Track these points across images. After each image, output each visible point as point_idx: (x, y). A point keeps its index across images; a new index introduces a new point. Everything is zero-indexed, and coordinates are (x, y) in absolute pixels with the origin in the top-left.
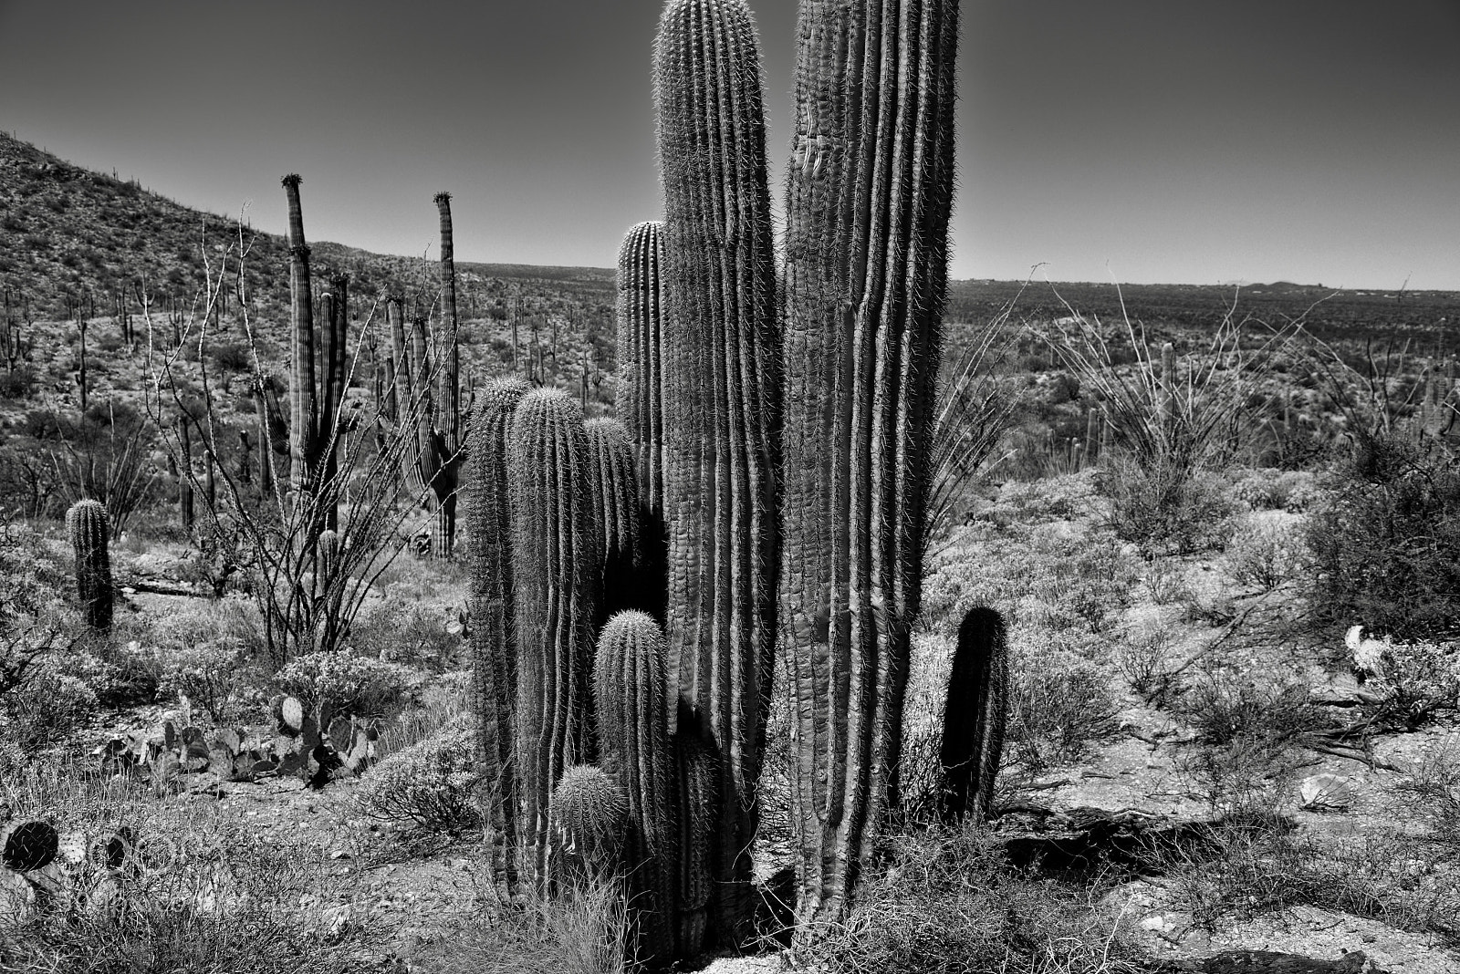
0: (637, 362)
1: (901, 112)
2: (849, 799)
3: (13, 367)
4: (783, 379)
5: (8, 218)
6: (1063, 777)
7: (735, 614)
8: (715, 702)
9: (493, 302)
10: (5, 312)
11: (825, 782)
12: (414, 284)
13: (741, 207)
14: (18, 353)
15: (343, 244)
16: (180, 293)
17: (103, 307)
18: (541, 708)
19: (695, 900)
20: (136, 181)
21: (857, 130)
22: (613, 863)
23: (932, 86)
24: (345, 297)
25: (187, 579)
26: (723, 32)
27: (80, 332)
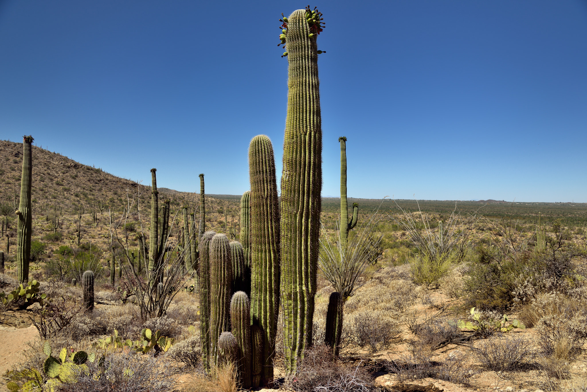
0: (245, 227)
1: (307, 166)
2: (298, 343)
3: (56, 231)
4: (280, 231)
5: (57, 181)
6: (381, 353)
7: (268, 293)
8: (263, 317)
9: (219, 208)
10: (54, 212)
11: (291, 338)
12: (192, 202)
13: (269, 189)
14: (58, 226)
15: (169, 188)
16: (113, 206)
17: (87, 210)
18: (216, 317)
19: (257, 371)
20: (101, 168)
21: (296, 170)
22: (234, 358)
23: (314, 159)
24: (169, 206)
25: (114, 300)
26: (264, 147)
27: (79, 219)
